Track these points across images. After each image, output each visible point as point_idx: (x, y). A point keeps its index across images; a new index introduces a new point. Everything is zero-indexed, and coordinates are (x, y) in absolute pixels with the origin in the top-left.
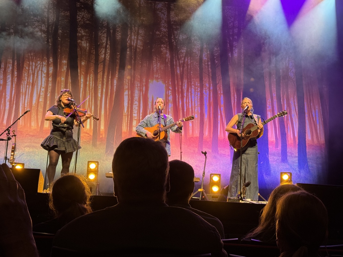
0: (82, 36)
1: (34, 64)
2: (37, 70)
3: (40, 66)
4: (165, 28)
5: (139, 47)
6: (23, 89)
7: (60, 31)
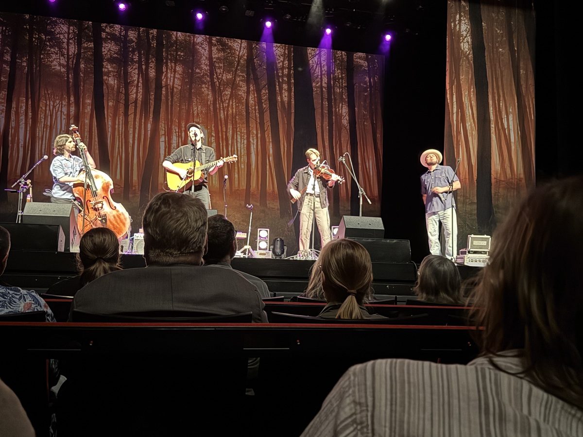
0: (109, 72)
1: (52, 103)
2: (56, 111)
3: (59, 106)
4: (206, 65)
5: (177, 86)
6: (39, 132)
7: (82, 66)
